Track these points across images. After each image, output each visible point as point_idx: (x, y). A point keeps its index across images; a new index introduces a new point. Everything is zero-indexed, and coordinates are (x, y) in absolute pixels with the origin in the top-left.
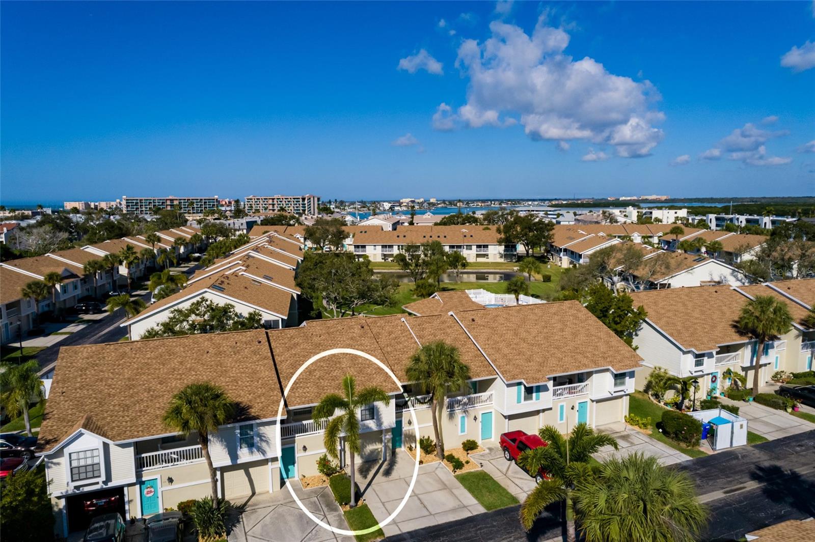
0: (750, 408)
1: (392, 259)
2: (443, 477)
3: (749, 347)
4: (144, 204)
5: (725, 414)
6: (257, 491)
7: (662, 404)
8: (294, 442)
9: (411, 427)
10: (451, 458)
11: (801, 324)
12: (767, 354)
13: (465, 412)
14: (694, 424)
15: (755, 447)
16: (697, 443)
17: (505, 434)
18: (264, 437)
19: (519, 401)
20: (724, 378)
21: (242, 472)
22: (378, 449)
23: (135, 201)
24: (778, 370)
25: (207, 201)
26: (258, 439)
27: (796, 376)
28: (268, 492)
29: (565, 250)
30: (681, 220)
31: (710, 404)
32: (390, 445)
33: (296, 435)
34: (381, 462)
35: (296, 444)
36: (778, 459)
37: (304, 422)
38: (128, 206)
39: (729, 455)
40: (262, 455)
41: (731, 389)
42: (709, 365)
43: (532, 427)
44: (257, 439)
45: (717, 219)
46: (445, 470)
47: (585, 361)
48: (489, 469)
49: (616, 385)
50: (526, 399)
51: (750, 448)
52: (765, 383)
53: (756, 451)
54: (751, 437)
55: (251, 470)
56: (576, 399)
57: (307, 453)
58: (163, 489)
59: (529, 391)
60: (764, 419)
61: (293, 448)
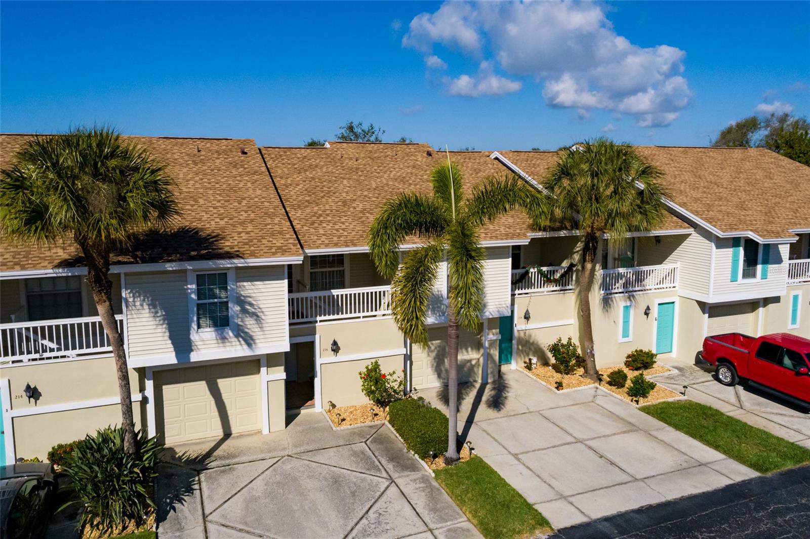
2: (619, 411)
6: (235, 429)
8: (313, 332)
9: (531, 325)
17: (713, 339)
18: (251, 305)
19: (734, 279)
21: (202, 386)
22: (470, 361)
26: (238, 308)
28: (260, 432)
32: (495, 353)
33: (319, 318)
34: (478, 385)
35: (317, 337)
37: (335, 292)
40: (245, 347)
44: (234, 309)
46: (614, 399)
48: (700, 398)
50: (746, 275)
55: (223, 384)
57: (341, 357)
58: (15, 412)
61: (312, 344)
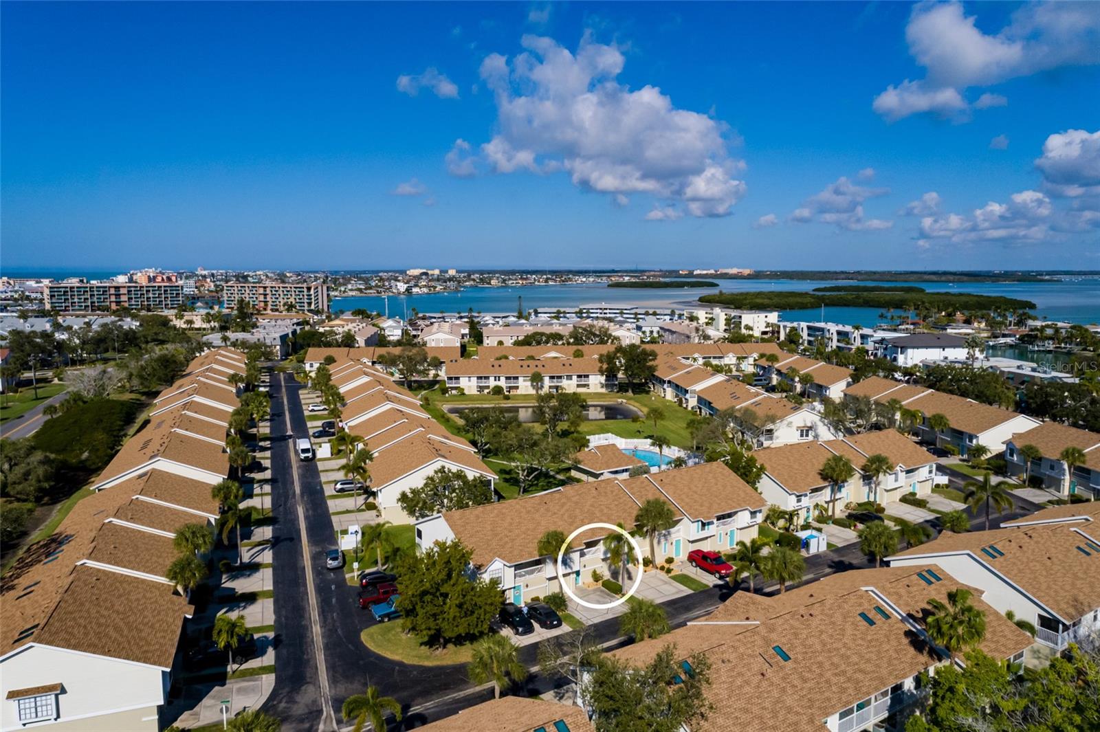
0: (831, 528)
1: (488, 391)
2: (663, 578)
3: (829, 488)
4: (76, 293)
5: (815, 533)
7: (777, 529)
10: (662, 568)
11: (862, 470)
12: (840, 491)
13: (666, 540)
14: (797, 540)
15: (832, 551)
16: (799, 551)
17: (692, 552)
19: (698, 531)
20: (815, 509)
23: (63, 290)
24: (847, 501)
25: (169, 289)
27: (859, 505)
29: (669, 382)
30: (772, 326)
31: (806, 527)
36: (843, 556)
38: (52, 296)
39: (816, 556)
41: (819, 516)
42: (805, 501)
43: (706, 547)
45: (809, 328)
46: (663, 575)
47: (734, 505)
48: (685, 572)
49: (751, 518)
50: (701, 530)
51: (828, 552)
52: (839, 511)
53: (831, 553)
54: (829, 545)
56: (728, 528)
57: (586, 569)
58: (524, 590)
59: (704, 525)
60: (839, 535)
